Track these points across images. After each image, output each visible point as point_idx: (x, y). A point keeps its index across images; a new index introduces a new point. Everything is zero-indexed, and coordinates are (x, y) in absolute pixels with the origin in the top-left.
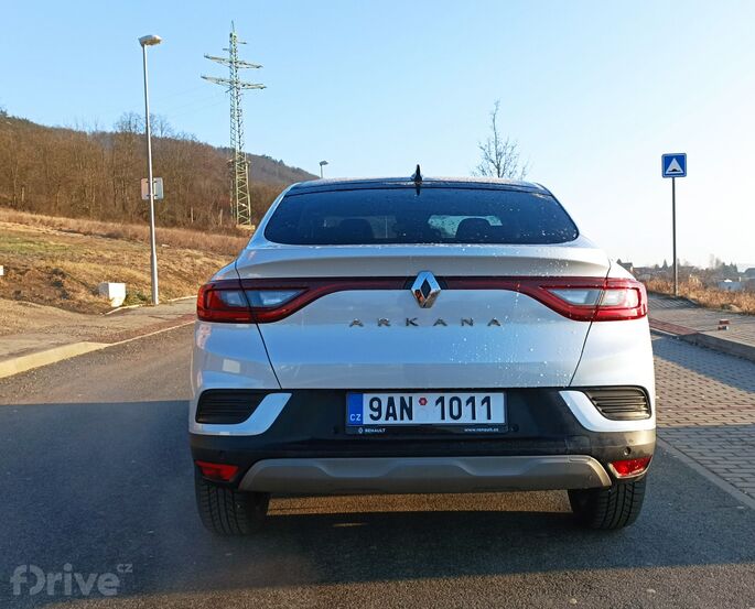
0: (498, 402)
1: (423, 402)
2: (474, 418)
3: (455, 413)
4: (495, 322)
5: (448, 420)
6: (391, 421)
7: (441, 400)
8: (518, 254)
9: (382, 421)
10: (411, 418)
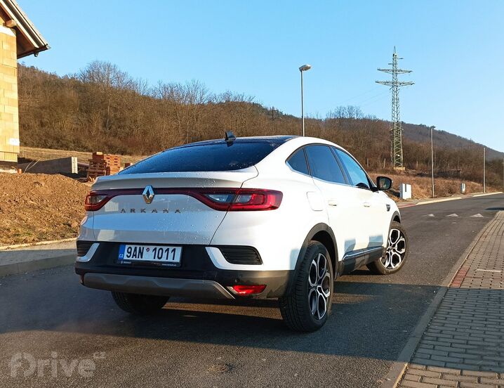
0: (179, 251)
1: (148, 250)
2: (167, 259)
3: (160, 256)
4: (177, 211)
5: (157, 259)
6: (134, 258)
7: (155, 249)
8: (187, 176)
9: (131, 258)
10: (142, 257)
